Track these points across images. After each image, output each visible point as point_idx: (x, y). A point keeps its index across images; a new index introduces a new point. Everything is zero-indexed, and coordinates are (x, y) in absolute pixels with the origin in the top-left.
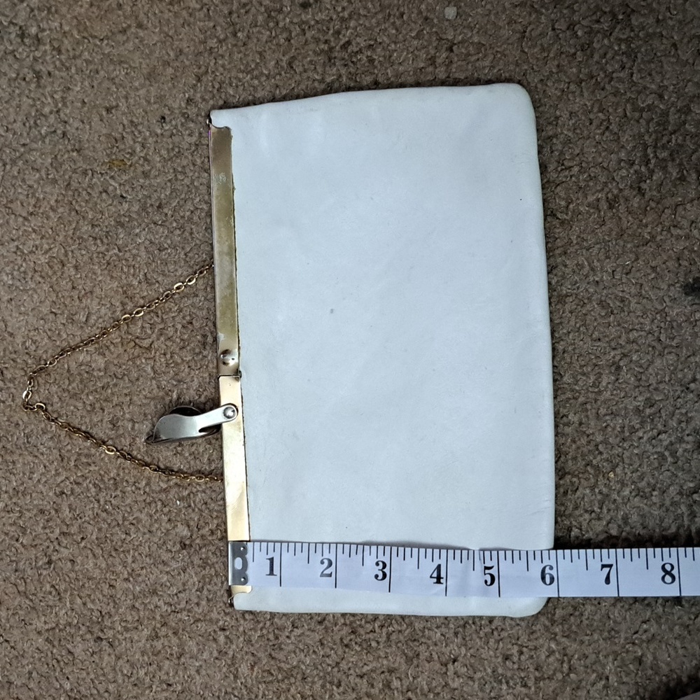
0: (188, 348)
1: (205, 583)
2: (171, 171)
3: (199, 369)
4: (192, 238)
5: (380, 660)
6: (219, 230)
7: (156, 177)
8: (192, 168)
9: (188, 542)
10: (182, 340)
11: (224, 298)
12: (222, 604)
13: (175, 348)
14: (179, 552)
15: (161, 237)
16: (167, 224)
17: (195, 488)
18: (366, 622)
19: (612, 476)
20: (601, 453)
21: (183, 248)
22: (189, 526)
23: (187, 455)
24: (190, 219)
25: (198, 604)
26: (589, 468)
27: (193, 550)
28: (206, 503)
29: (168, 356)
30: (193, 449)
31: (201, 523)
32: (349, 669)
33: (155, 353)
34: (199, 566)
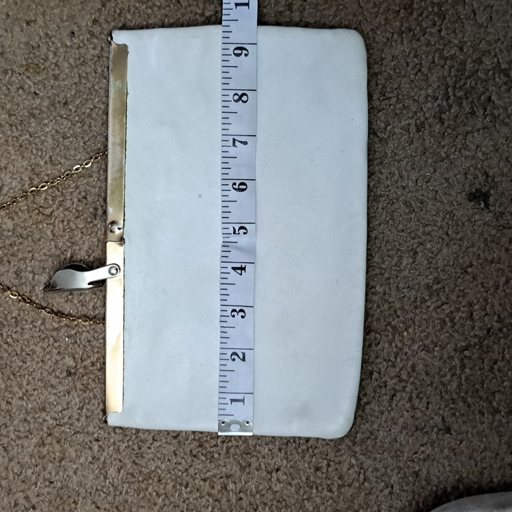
0: (82, 217)
1: (84, 404)
2: (77, 76)
3: (90, 234)
4: (91, 130)
5: (220, 468)
6: (114, 125)
7: (64, 80)
8: (94, 75)
9: (73, 371)
10: (77, 211)
11: (114, 179)
12: (97, 421)
13: (71, 216)
14: (65, 378)
15: (65, 128)
16: (71, 117)
17: (82, 328)
18: (211, 438)
19: (406, 334)
20: (398, 316)
21: (83, 138)
22: (74, 358)
23: (76, 302)
24: (90, 115)
25: (78, 420)
26: (389, 327)
27: (77, 377)
28: (89, 341)
29: (65, 223)
30: (81, 298)
31: (85, 356)
32: (196, 474)
33: (55, 220)
34: (81, 390)
